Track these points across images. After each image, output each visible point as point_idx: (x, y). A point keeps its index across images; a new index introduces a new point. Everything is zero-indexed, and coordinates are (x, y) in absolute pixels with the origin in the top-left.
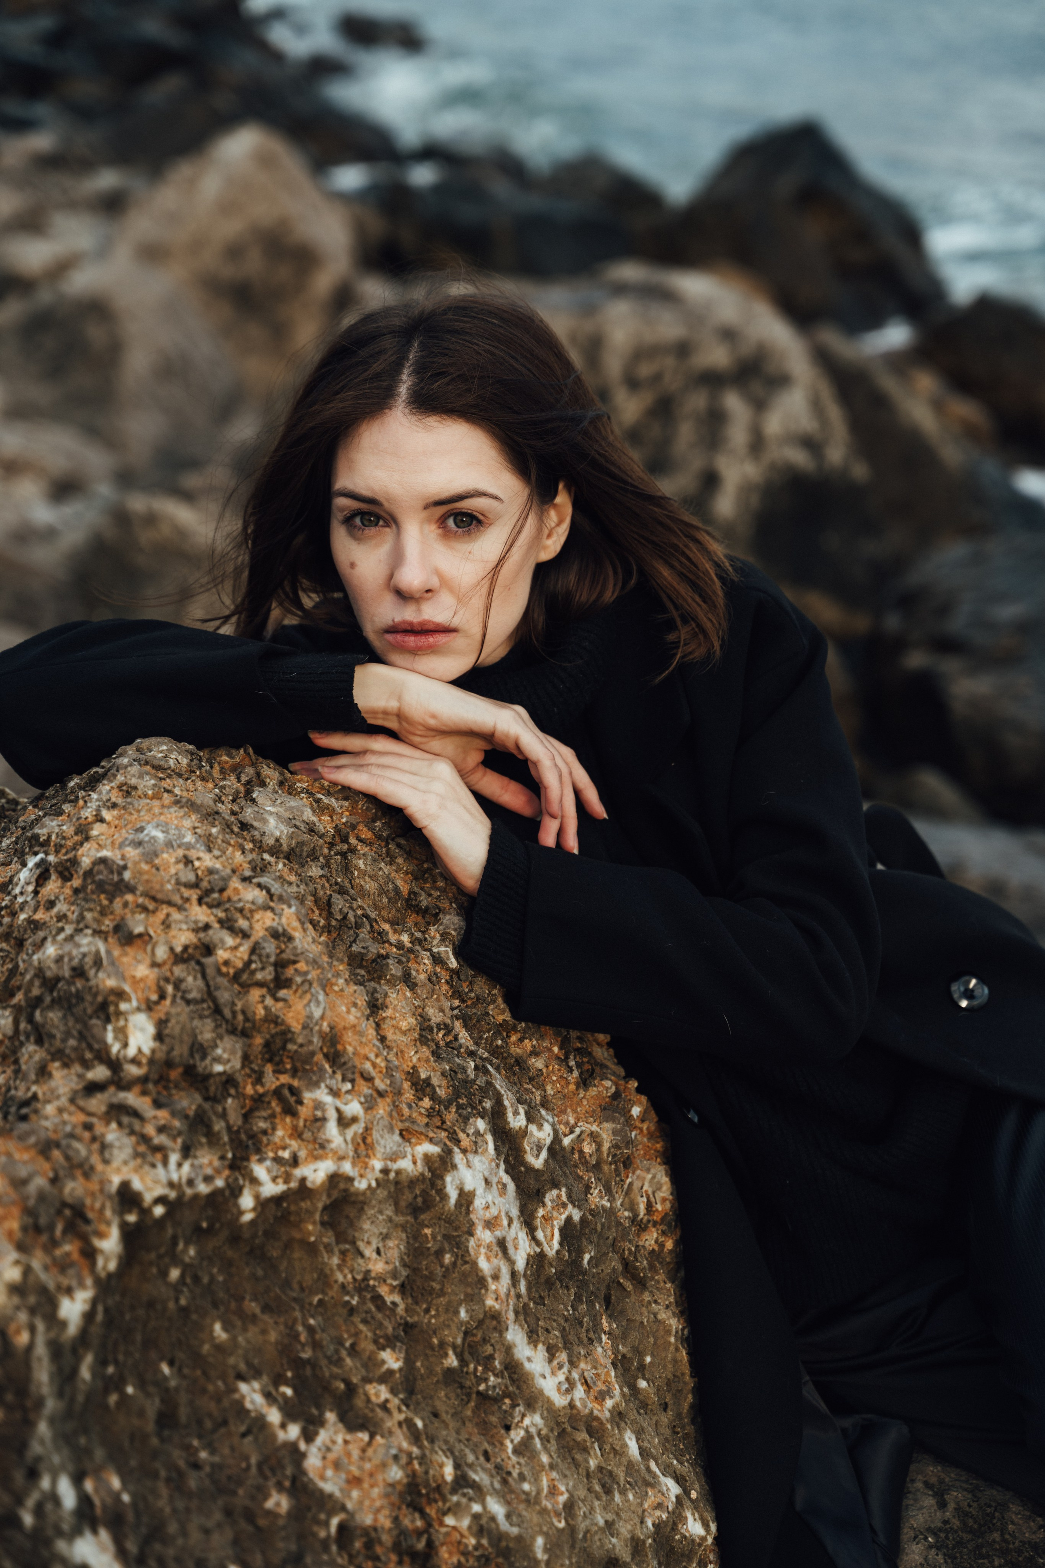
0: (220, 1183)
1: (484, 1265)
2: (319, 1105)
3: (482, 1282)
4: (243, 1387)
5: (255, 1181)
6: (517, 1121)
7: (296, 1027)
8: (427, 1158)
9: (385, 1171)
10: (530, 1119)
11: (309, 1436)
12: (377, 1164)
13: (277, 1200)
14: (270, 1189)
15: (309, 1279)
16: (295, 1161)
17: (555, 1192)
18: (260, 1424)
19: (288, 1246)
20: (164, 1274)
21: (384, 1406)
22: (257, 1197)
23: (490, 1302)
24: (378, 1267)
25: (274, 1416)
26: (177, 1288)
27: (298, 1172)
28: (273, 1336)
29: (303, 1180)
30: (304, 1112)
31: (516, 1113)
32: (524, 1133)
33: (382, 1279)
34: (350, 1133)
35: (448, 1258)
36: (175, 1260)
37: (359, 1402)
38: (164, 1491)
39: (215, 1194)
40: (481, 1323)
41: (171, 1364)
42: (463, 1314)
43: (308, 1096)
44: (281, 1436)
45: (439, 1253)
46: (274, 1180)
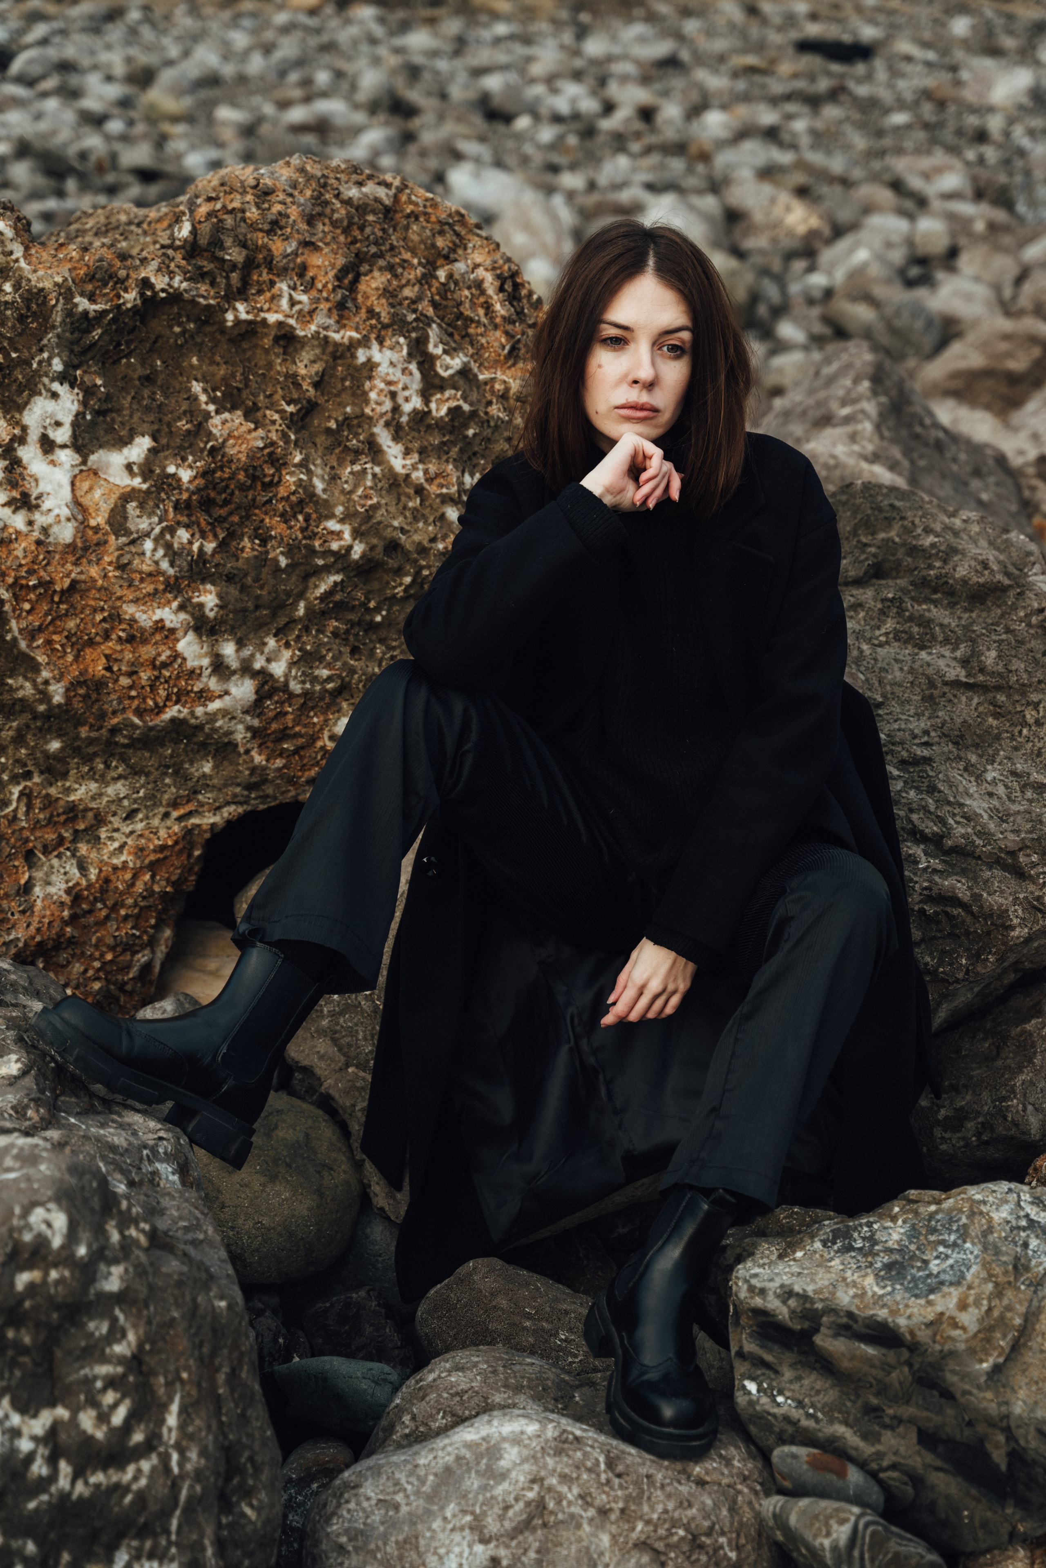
0: (212, 302)
1: (373, 395)
2: (281, 290)
3: (367, 401)
4: (194, 383)
5: (235, 309)
6: (435, 349)
7: (276, 253)
8: (351, 338)
9: (318, 333)
10: (445, 352)
11: (217, 412)
12: (313, 328)
13: (249, 323)
14: (244, 316)
15: (262, 363)
16: (261, 310)
17: (453, 392)
18: (196, 398)
19: (256, 346)
20: (171, 327)
21: (274, 422)
22: (236, 317)
23: (368, 411)
24: (303, 372)
25: (203, 398)
26: (177, 336)
27: (263, 315)
28: (222, 372)
29: (264, 320)
30: (274, 291)
31: (436, 346)
32: (439, 357)
33: (303, 378)
34: (297, 308)
35: (347, 383)
36: (179, 325)
37: (259, 414)
38: (129, 398)
39: (209, 306)
40: (357, 417)
41: (163, 362)
42: (348, 409)
43: (278, 285)
44: (204, 406)
45: (343, 380)
46: (248, 313)
